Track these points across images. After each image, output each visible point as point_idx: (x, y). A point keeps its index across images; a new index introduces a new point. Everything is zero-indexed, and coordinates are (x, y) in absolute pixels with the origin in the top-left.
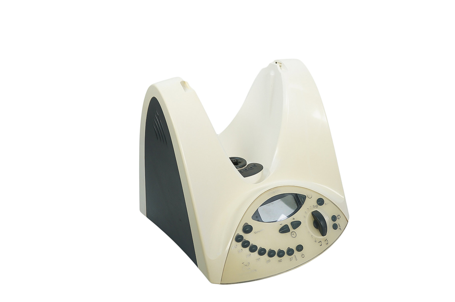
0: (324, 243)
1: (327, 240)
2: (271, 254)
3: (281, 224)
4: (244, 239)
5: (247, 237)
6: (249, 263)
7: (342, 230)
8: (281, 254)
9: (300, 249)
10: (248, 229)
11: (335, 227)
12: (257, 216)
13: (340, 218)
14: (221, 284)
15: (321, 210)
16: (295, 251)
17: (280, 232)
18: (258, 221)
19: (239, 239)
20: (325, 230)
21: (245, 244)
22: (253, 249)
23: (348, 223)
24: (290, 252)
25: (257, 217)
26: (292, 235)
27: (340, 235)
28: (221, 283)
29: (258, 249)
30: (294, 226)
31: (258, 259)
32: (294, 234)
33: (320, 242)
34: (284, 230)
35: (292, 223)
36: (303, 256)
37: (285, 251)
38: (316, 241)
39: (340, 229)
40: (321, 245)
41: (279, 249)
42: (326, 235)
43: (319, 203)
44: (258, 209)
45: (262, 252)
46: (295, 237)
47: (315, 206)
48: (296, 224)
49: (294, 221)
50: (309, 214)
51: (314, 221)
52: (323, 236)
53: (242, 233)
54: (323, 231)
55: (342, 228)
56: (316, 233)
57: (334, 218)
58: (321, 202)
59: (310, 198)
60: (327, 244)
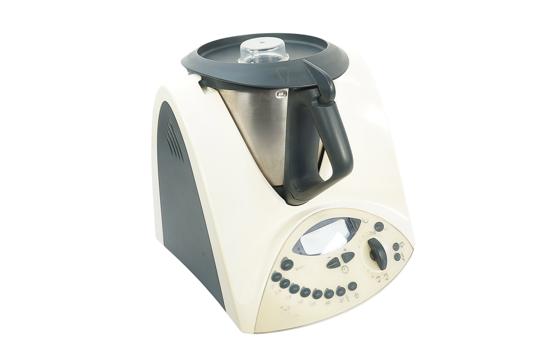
0: (383, 279)
1: (387, 275)
2: (317, 295)
3: (329, 258)
4: (282, 277)
5: (286, 275)
6: (289, 306)
7: (406, 261)
8: (329, 294)
9: (353, 287)
10: (287, 264)
11: (397, 257)
13: (403, 245)
15: (380, 237)
16: (347, 291)
17: (328, 267)
18: (301, 254)
19: (276, 277)
20: (385, 263)
21: (285, 284)
22: (294, 289)
23: (414, 251)
24: (341, 291)
25: (299, 249)
26: (343, 270)
27: (404, 267)
28: (255, 332)
29: (300, 289)
30: (345, 258)
31: (301, 302)
32: (345, 270)
33: (378, 277)
34: (333, 264)
35: (343, 256)
36: (357, 296)
37: (335, 291)
38: (373, 277)
39: (404, 259)
40: (380, 281)
41: (327, 288)
42: (385, 269)
43: (377, 228)
44: (300, 239)
45: (305, 293)
46: (346, 273)
47: (372, 232)
48: (348, 257)
49: (346, 252)
50: (365, 243)
51: (371, 251)
52: (382, 270)
53: (280, 270)
54: (382, 264)
55: (406, 258)
56: (372, 266)
57: (396, 246)
58: (379, 227)
59: (366, 223)
60: (387, 279)
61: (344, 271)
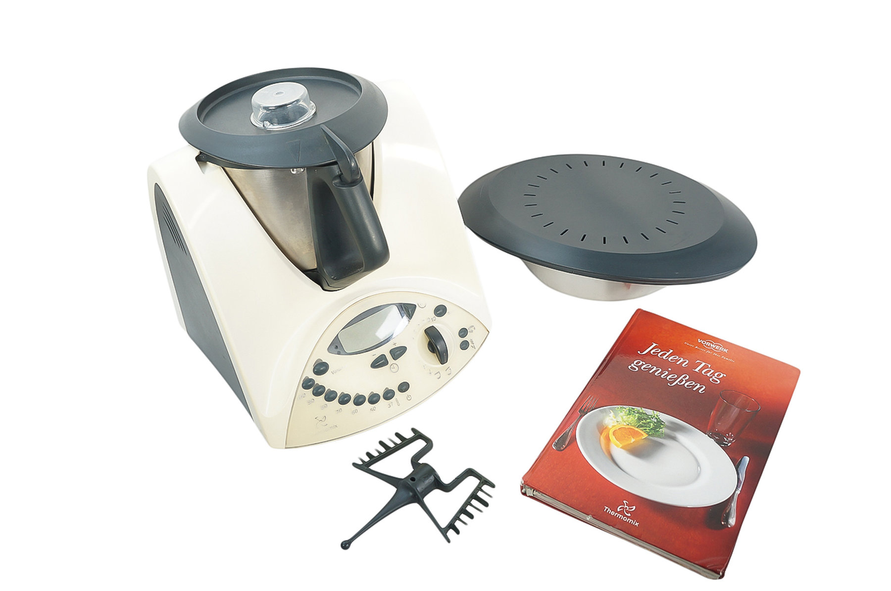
0: (443, 374)
1: (450, 369)
2: (359, 401)
3: (375, 356)
4: (316, 383)
5: (319, 380)
6: (325, 417)
7: (477, 349)
8: (374, 399)
9: (404, 388)
10: (321, 368)
11: (464, 346)
12: (336, 346)
13: (473, 330)
14: (286, 448)
15: (440, 324)
16: (397, 393)
17: (373, 366)
18: (339, 353)
19: (307, 384)
20: (445, 357)
21: (319, 390)
22: (330, 396)
23: (489, 335)
24: (389, 395)
26: (392, 369)
27: (474, 356)
29: (338, 395)
30: (394, 355)
31: (339, 411)
32: (394, 368)
33: (437, 373)
34: (380, 362)
35: (392, 351)
37: (381, 395)
38: (430, 373)
39: (473, 347)
40: (440, 377)
41: (371, 392)
42: (447, 362)
43: (437, 313)
44: (338, 335)
45: (344, 399)
46: (396, 372)
47: (431, 319)
48: (398, 352)
49: (396, 347)
50: (421, 333)
51: (429, 342)
52: (442, 364)
53: (312, 376)
54: (443, 357)
55: (477, 345)
56: (431, 360)
57: (463, 332)
58: (441, 311)
59: (422, 308)
60: (449, 374)
61: (394, 370)
